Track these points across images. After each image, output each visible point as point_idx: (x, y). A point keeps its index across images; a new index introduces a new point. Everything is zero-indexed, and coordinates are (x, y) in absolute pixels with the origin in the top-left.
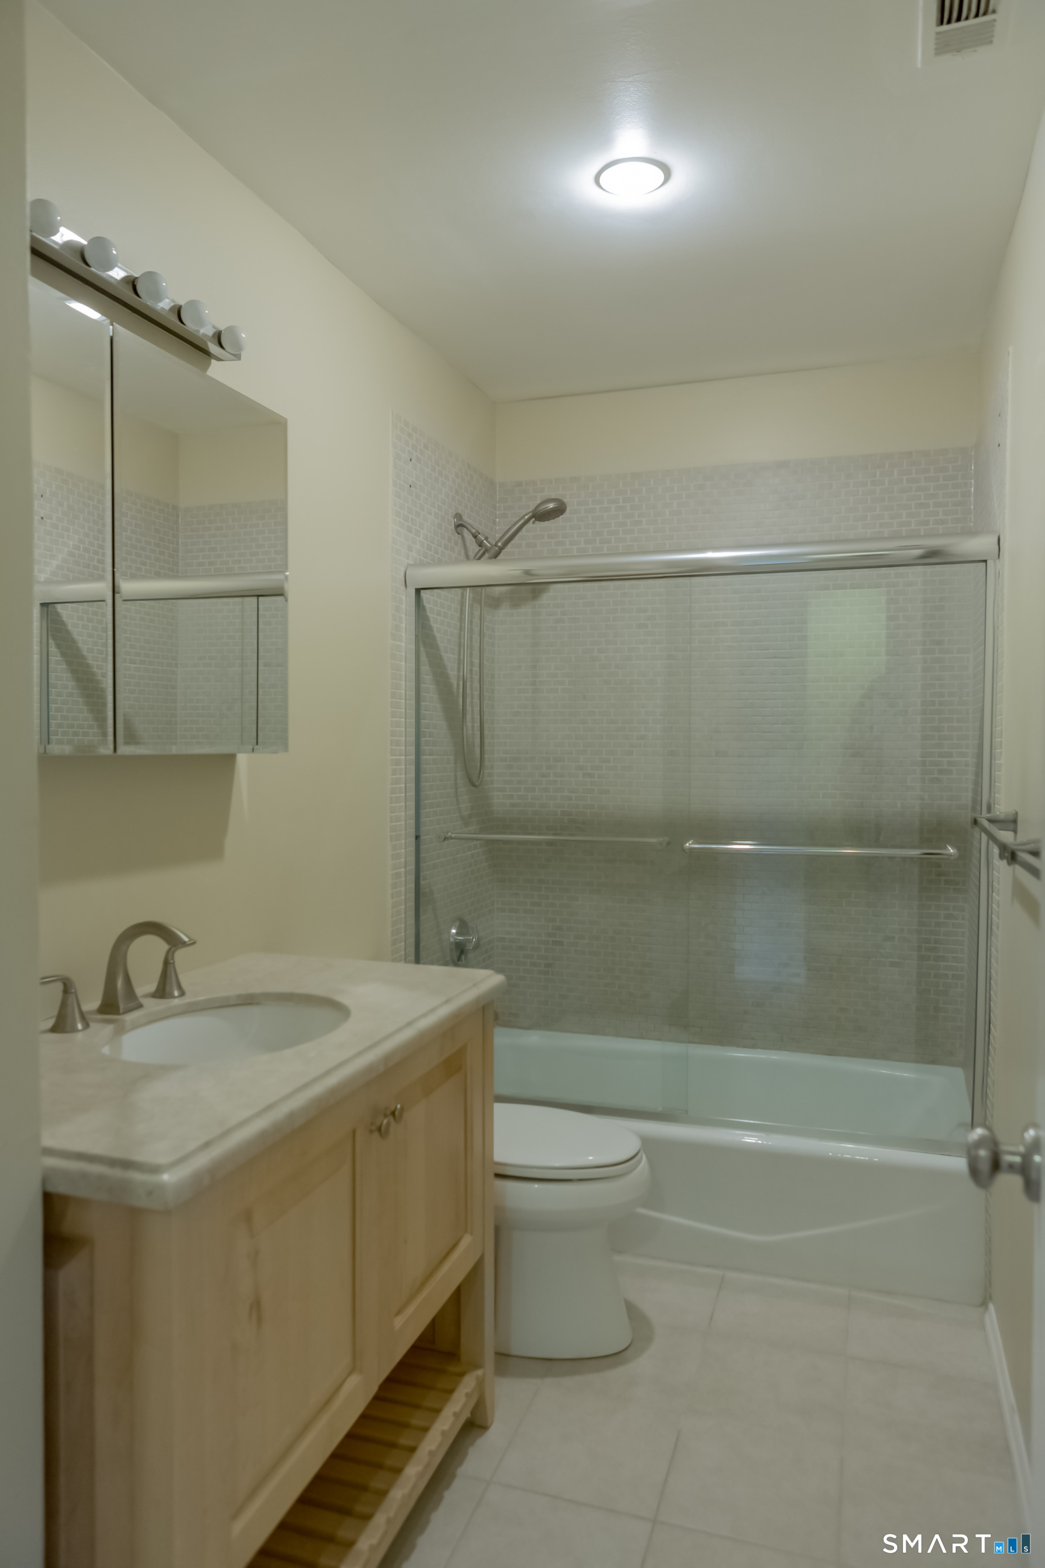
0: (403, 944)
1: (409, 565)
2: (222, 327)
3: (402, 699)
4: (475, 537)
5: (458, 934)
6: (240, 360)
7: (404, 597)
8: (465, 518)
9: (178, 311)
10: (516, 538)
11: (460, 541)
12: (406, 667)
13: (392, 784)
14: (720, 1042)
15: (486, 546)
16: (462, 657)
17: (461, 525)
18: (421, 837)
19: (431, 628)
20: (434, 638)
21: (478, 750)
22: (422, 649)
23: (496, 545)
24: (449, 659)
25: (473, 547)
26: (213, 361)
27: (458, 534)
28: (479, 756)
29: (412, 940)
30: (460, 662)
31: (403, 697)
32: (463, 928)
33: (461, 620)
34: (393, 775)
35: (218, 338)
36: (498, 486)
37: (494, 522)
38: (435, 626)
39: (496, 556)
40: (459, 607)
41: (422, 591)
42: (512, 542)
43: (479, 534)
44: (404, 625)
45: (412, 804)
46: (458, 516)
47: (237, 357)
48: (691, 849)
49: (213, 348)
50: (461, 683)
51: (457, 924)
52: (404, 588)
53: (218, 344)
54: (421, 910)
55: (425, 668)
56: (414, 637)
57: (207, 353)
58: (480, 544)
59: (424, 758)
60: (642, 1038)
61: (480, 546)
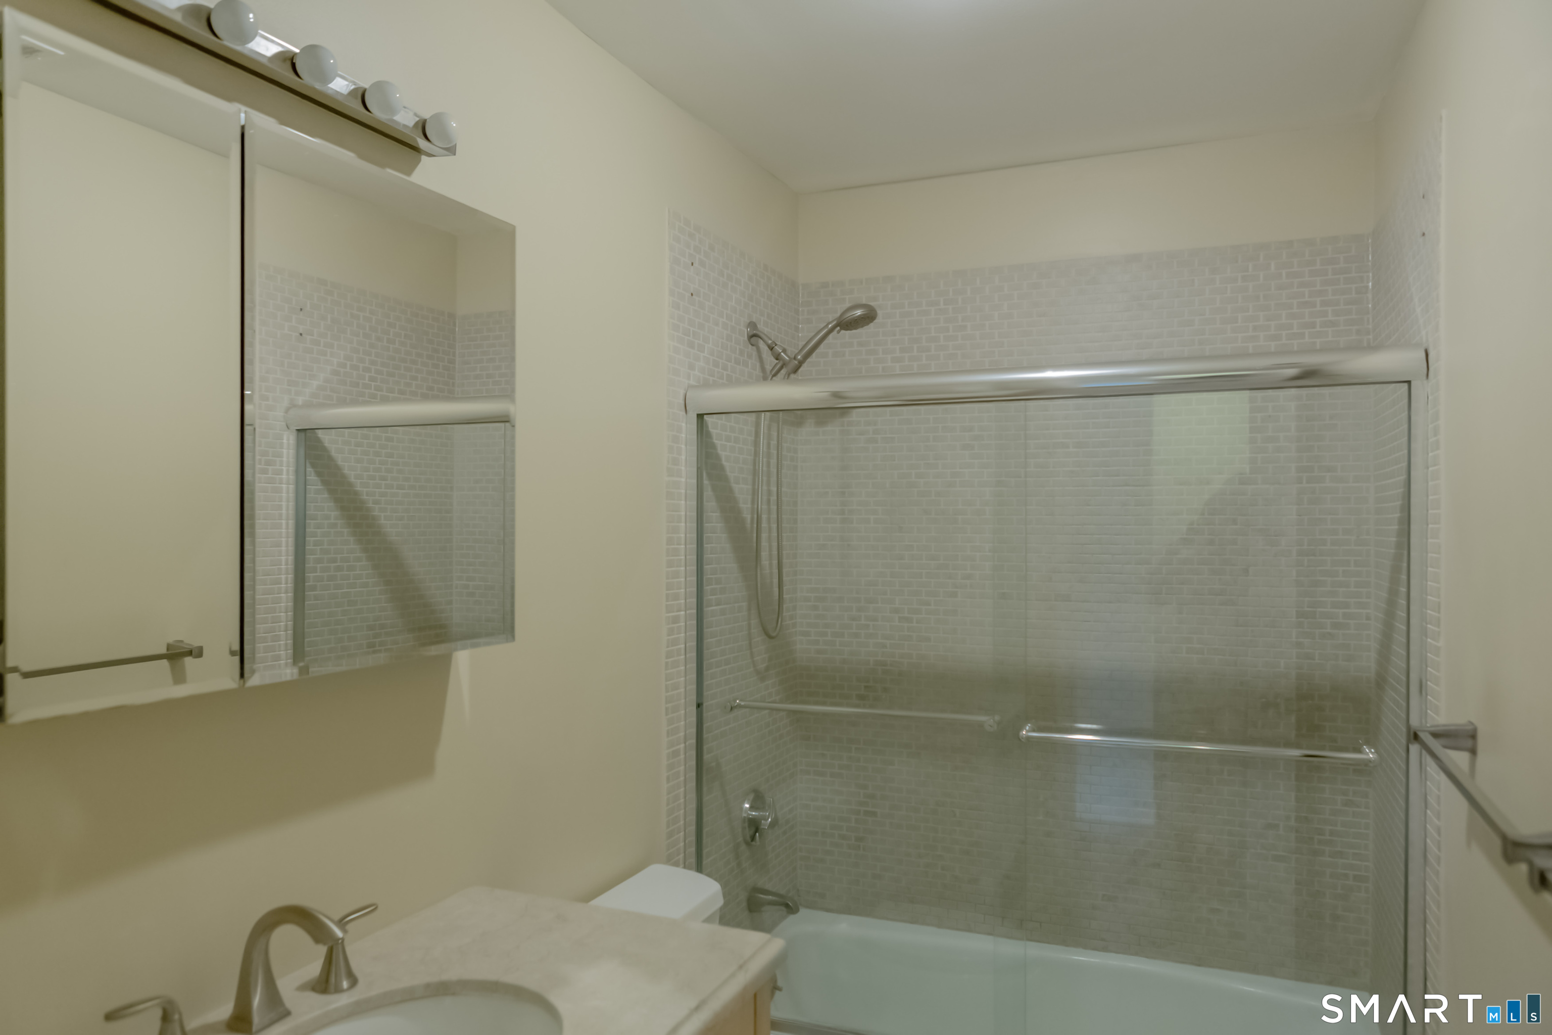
0: (682, 834)
1: (690, 387)
2: (426, 115)
3: (681, 545)
4: (772, 349)
5: (752, 808)
6: (455, 155)
7: (684, 425)
8: (761, 327)
9: (363, 98)
10: (822, 346)
11: (755, 353)
12: (685, 507)
13: (668, 647)
14: (1065, 941)
15: (783, 359)
16: (756, 487)
17: (755, 335)
18: (705, 705)
19: (718, 457)
20: (722, 468)
21: (776, 590)
22: (706, 482)
23: (795, 358)
24: (742, 491)
25: (770, 361)
26: (424, 158)
27: (752, 345)
28: (777, 598)
29: (693, 828)
30: (755, 492)
31: (683, 541)
32: (758, 801)
33: (756, 443)
34: (669, 635)
35: (423, 128)
36: (801, 288)
37: (797, 329)
38: (723, 454)
39: (795, 370)
40: (753, 429)
41: (705, 416)
42: (818, 351)
43: (776, 345)
44: (683, 457)
45: (693, 666)
46: (752, 325)
47: (451, 150)
48: (1029, 738)
49: (422, 143)
50: (756, 516)
51: (752, 796)
52: (684, 413)
53: (425, 140)
54: (705, 789)
55: (710, 504)
56: (695, 469)
57: (415, 149)
58: (777, 357)
59: (707, 610)
60: (969, 930)
61: (777, 359)
